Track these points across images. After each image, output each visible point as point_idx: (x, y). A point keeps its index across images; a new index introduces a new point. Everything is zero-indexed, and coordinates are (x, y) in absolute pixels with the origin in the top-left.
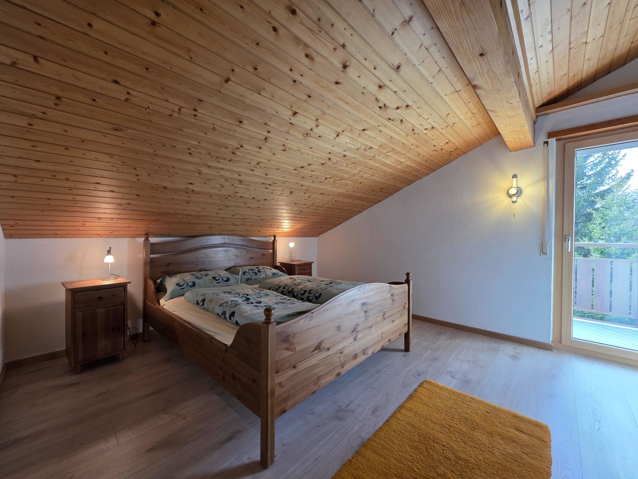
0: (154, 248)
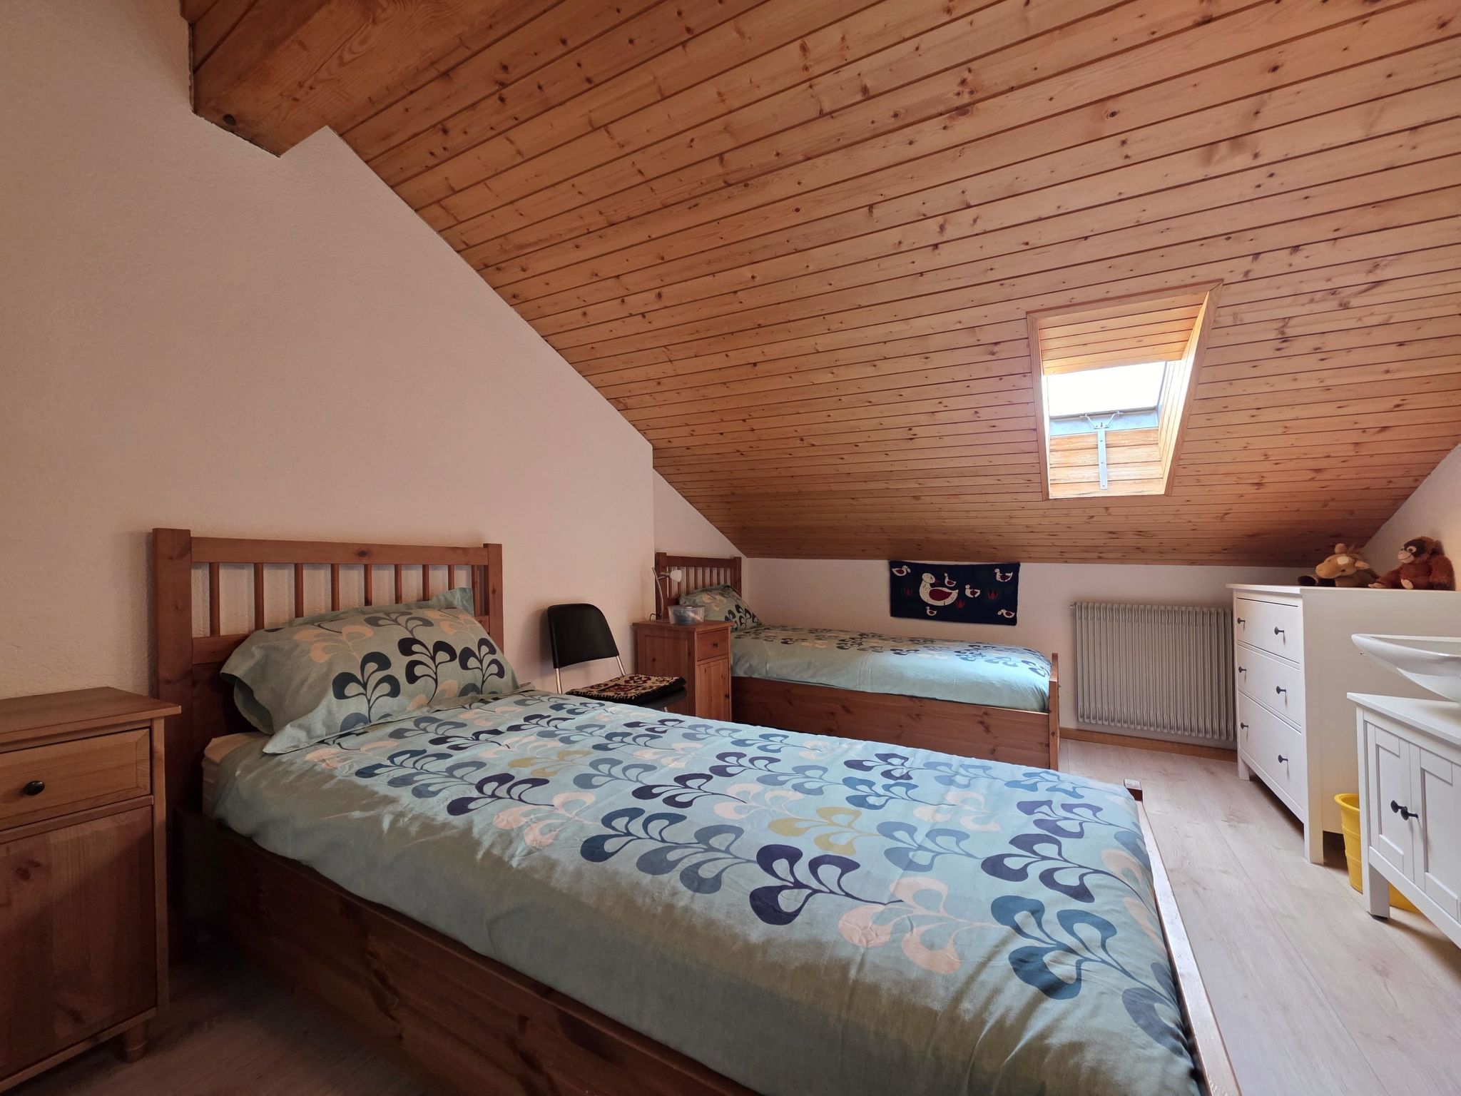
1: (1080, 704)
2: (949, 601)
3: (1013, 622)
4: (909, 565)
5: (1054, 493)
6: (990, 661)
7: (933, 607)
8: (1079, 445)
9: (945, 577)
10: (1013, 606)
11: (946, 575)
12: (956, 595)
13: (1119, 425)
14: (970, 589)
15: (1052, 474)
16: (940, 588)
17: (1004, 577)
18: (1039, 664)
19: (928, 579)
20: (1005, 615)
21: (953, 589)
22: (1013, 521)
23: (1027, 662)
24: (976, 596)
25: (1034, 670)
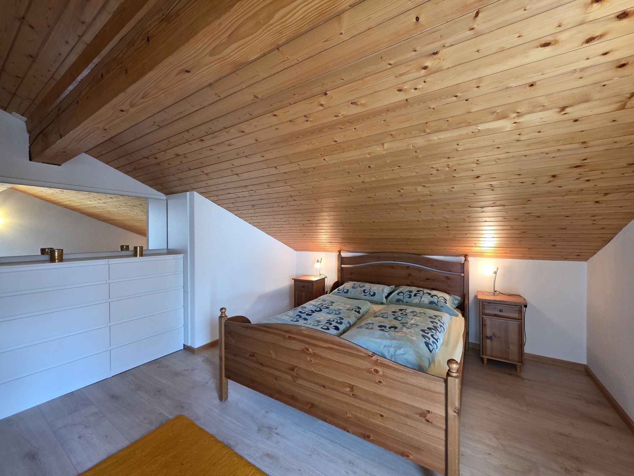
0: (342, 260)
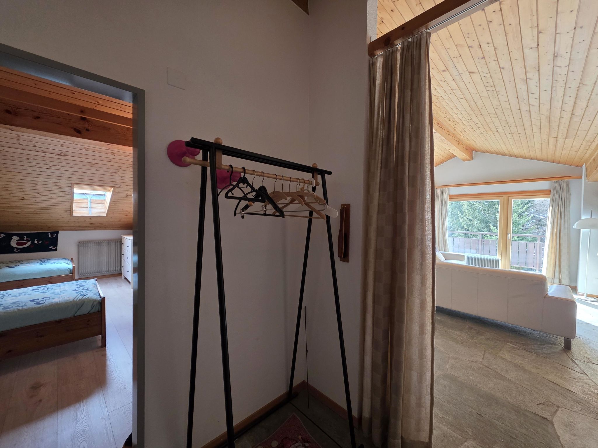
1: (80, 271)
2: (26, 246)
3: (56, 250)
4: (4, 233)
5: (74, 214)
6: (52, 264)
7: (17, 249)
8: (83, 202)
9: (24, 237)
10: (56, 245)
11: (25, 236)
12: (30, 243)
13: (94, 198)
14: (37, 241)
15: (74, 209)
16: (22, 241)
17: (52, 236)
18: (68, 262)
19: (15, 239)
20: (52, 248)
21: (29, 241)
22: (59, 220)
23: (65, 262)
24: (40, 243)
25: (68, 264)
